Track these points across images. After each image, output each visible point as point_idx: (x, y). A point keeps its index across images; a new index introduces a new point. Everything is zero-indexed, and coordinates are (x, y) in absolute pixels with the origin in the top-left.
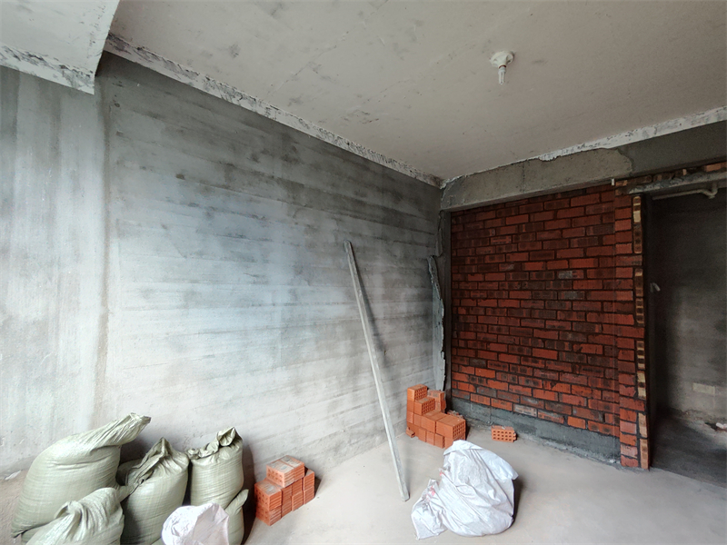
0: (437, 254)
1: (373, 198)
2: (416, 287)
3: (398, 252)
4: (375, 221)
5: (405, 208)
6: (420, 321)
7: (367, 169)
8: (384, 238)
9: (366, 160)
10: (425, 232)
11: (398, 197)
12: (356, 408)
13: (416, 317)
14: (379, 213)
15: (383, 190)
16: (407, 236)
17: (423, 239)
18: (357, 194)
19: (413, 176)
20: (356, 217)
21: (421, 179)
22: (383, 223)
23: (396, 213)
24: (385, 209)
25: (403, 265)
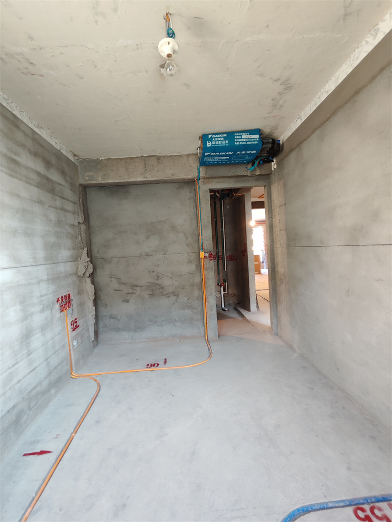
0: (81, 222)
1: (26, 159)
2: (69, 249)
3: (53, 215)
4: (30, 184)
5: (55, 176)
6: (74, 278)
7: (18, 127)
8: (40, 202)
9: (15, 116)
10: (71, 201)
11: (48, 164)
12: (32, 371)
13: (71, 275)
14: (34, 176)
15: (35, 154)
16: (58, 203)
17: (70, 207)
18: (10, 150)
19: (58, 148)
20: (11, 176)
21: (64, 152)
22: (38, 187)
23: (48, 179)
24: (38, 173)
25: (58, 230)
